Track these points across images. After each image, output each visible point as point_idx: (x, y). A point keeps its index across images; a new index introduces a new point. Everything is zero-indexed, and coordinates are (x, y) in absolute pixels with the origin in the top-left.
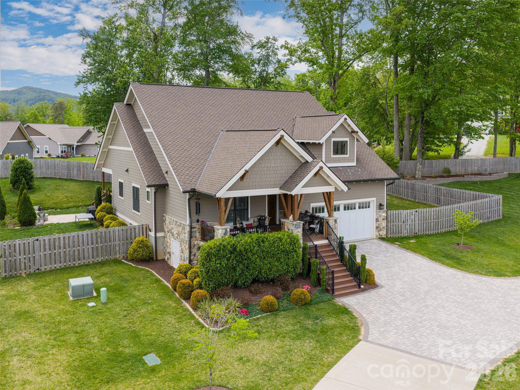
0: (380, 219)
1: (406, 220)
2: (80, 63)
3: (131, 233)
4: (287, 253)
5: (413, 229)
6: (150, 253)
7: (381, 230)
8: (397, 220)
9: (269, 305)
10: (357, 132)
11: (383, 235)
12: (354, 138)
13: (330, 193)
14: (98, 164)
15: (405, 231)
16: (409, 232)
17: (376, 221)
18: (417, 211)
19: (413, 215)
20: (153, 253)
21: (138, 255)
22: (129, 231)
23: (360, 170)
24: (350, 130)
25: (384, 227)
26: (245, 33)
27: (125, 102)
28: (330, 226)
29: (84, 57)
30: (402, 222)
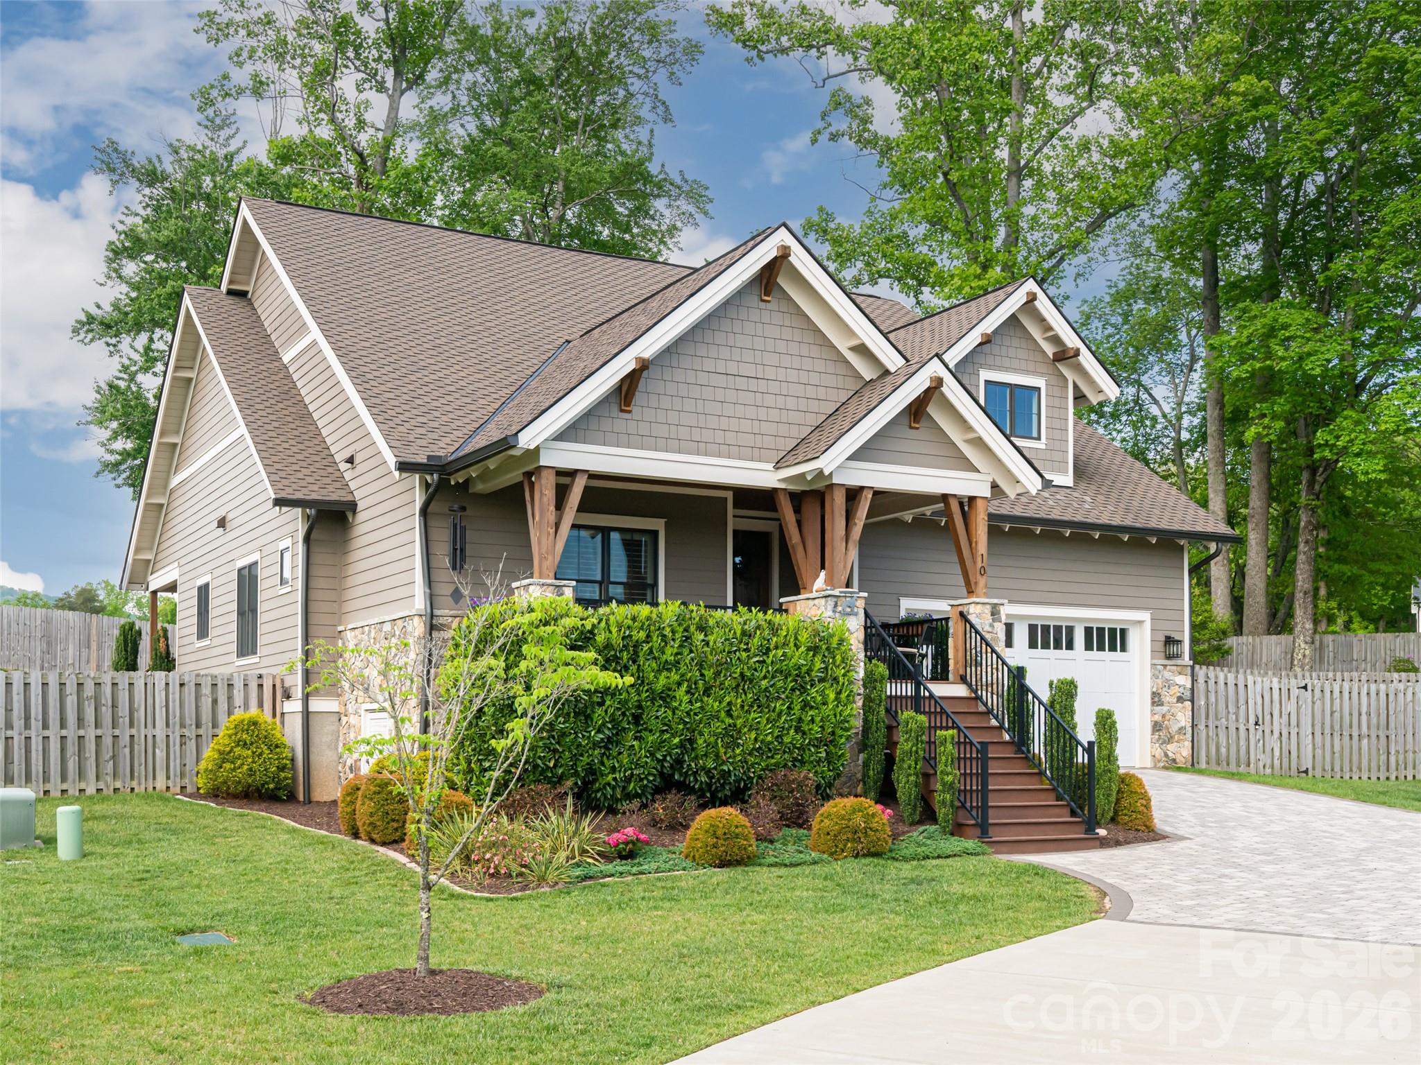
0: (1168, 697)
1: (1268, 717)
2: (102, 279)
3: (215, 702)
4: (801, 680)
5: (1294, 754)
6: (282, 768)
7: (1170, 740)
8: (1232, 709)
9: (720, 832)
10: (1077, 353)
11: (1179, 759)
12: (1066, 380)
13: (972, 499)
14: (134, 560)
15: (1262, 757)
16: (1277, 763)
17: (1153, 703)
18: (1305, 688)
19: (1294, 700)
20: (294, 768)
21: (234, 770)
22: (206, 690)
23: (1088, 499)
24: (1050, 350)
25: (1181, 730)
26: (678, 180)
27: (224, 288)
28: (972, 626)
29: (116, 253)
30: (1252, 720)
